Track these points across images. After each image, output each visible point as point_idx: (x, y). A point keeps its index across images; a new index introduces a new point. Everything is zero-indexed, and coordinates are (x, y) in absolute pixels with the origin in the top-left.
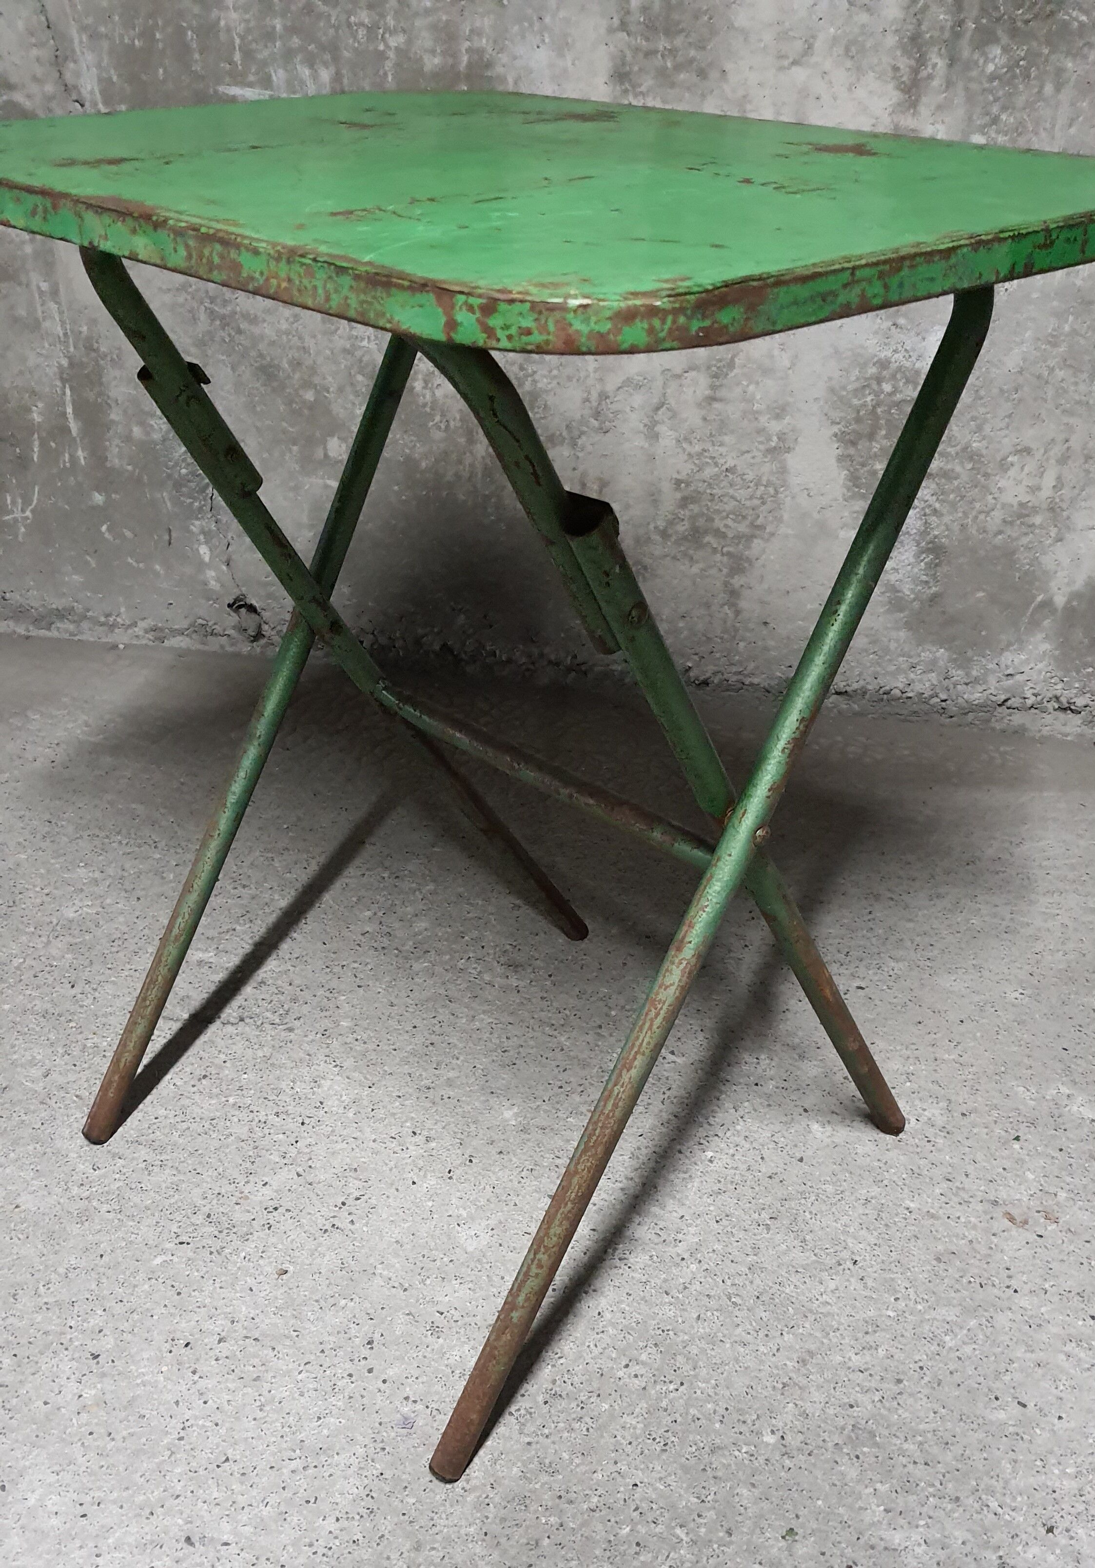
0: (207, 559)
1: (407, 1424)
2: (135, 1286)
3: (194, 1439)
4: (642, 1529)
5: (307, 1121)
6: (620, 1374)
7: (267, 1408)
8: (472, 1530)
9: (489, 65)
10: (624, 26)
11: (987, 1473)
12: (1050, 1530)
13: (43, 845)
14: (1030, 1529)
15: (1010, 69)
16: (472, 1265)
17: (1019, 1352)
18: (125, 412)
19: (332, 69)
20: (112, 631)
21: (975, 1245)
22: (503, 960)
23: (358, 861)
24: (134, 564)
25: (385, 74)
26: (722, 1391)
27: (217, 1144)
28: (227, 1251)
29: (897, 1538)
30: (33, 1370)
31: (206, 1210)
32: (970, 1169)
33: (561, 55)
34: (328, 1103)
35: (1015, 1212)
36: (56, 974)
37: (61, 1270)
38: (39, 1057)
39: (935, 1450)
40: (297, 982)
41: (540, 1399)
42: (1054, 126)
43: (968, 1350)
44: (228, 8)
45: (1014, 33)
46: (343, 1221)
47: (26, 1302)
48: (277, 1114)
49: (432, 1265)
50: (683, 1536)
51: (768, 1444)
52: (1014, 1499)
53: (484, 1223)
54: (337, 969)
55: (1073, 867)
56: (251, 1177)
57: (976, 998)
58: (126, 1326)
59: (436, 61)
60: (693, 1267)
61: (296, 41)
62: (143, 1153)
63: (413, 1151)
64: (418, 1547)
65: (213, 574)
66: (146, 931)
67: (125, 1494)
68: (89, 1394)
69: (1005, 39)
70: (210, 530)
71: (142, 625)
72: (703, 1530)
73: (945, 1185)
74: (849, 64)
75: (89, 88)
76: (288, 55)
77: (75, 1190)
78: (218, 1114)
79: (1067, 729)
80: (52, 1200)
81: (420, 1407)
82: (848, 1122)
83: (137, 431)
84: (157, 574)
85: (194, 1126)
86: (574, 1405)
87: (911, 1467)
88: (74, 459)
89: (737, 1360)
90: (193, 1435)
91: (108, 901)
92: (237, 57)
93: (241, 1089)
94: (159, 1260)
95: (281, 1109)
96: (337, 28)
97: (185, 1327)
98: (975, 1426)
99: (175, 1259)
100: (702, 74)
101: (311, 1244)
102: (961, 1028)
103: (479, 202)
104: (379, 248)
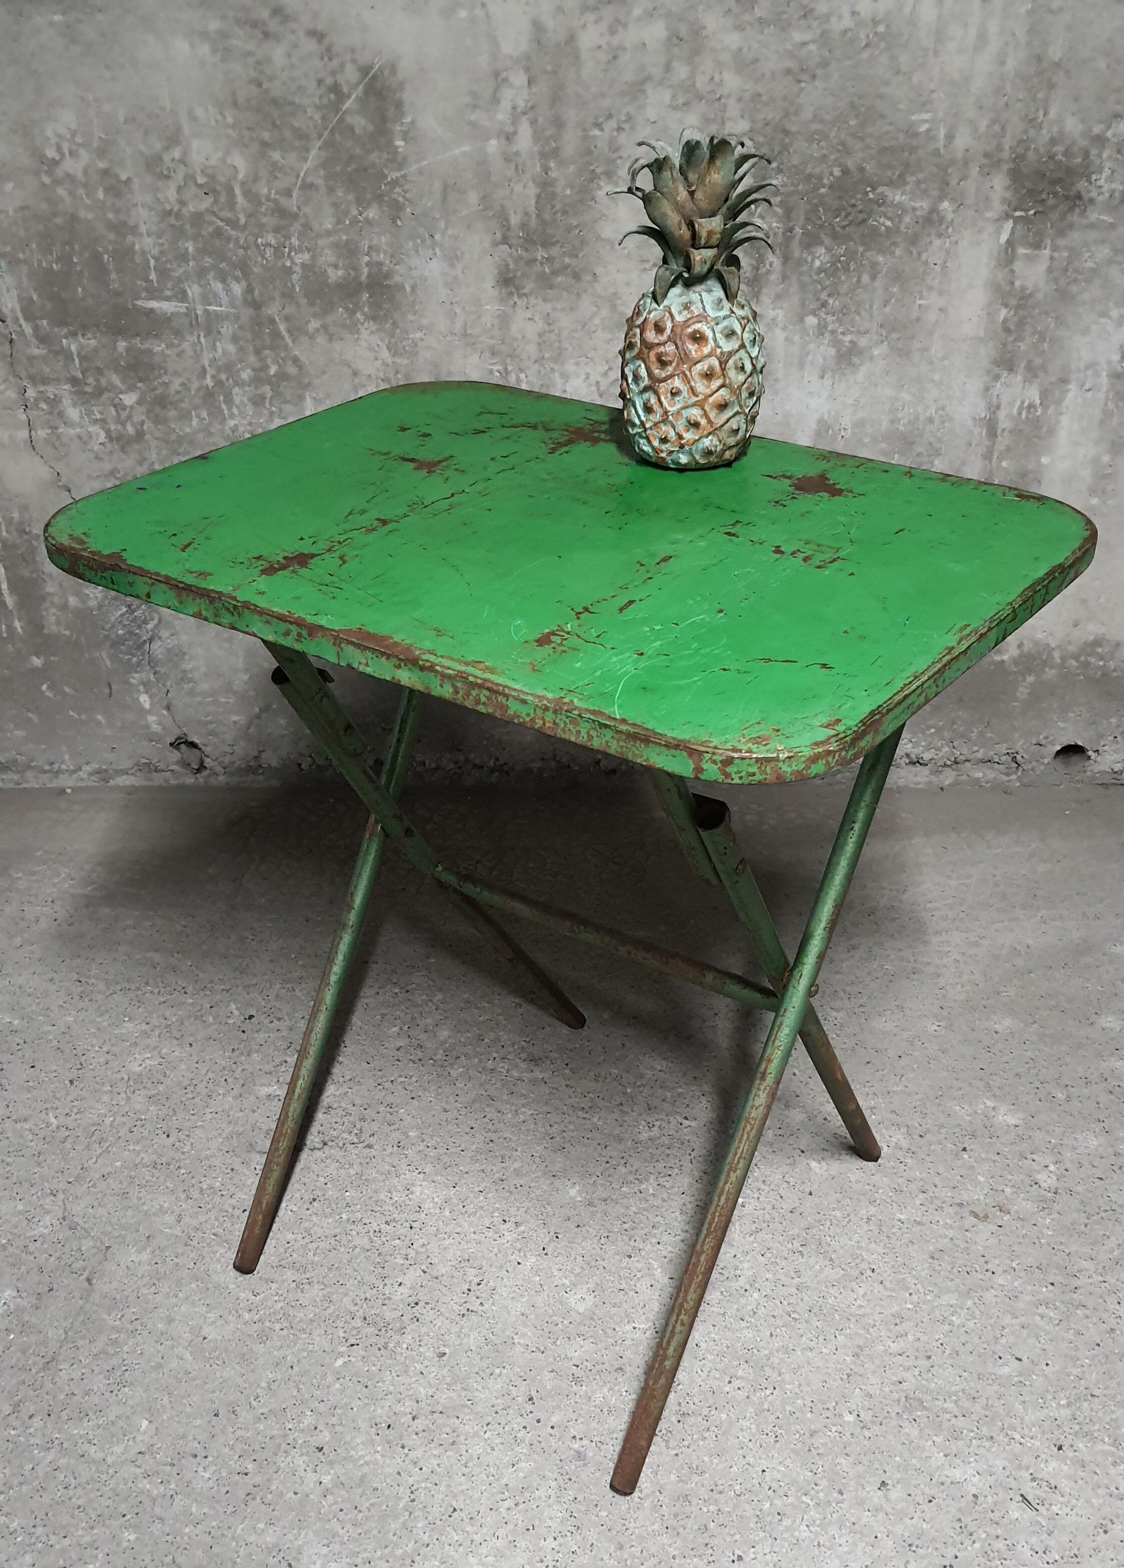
0: (147, 706)
1: (580, 1456)
2: (328, 1387)
3: (422, 1499)
4: (778, 1502)
5: (414, 1225)
6: (727, 1389)
7: (470, 1464)
8: (656, 1527)
9: (387, 276)
10: (505, 240)
11: (1008, 1415)
12: (1060, 1448)
13: (81, 1005)
14: (1046, 1450)
15: (833, 264)
16: (588, 1323)
17: (1008, 1320)
18: (60, 584)
19: (244, 283)
20: (57, 777)
21: (956, 1242)
22: (523, 1056)
23: (369, 981)
24: (76, 716)
25: (293, 285)
26: (805, 1389)
27: (348, 1257)
28: (391, 1345)
29: (957, 1474)
30: (274, 1469)
31: (360, 1314)
32: (937, 1181)
33: (452, 266)
34: (425, 1206)
35: (977, 1210)
36: (148, 1125)
37: (264, 1384)
38: (166, 1205)
39: (967, 1404)
40: (358, 1102)
41: (674, 1419)
42: (871, 306)
43: (971, 1324)
44: (141, 235)
45: (835, 236)
46: (475, 1305)
47: (244, 1415)
48: (387, 1223)
49: (556, 1328)
50: (809, 1501)
51: (849, 1423)
52: (1030, 1430)
53: (585, 1287)
54: (388, 1085)
55: (951, 907)
56: (386, 1281)
57: (905, 1035)
58: (334, 1420)
59: (340, 273)
60: (756, 1295)
61: (208, 261)
62: (289, 1275)
63: (508, 1236)
64: (621, 1547)
65: (154, 718)
66: (210, 1075)
67: (387, 1551)
68: (326, 1479)
69: (827, 241)
70: (149, 681)
71: (87, 768)
72: (821, 1495)
73: (922, 1196)
75: (10, 305)
76: (202, 273)
77: (247, 1316)
78: (338, 1231)
79: (919, 779)
80: (231, 1327)
81: (585, 1442)
82: (837, 1156)
83: (72, 601)
84: (98, 723)
85: (322, 1244)
86: (700, 1419)
87: (954, 1419)
88: (11, 629)
89: (809, 1363)
90: (422, 1495)
91: (164, 1051)
92: (153, 276)
93: (348, 1205)
94: (339, 1362)
95: (389, 1218)
96: (246, 249)
97: (381, 1412)
98: (990, 1382)
99: (353, 1359)
100: (577, 276)
101: (455, 1329)
102: (903, 1062)
103: (621, 610)
104: (613, 696)
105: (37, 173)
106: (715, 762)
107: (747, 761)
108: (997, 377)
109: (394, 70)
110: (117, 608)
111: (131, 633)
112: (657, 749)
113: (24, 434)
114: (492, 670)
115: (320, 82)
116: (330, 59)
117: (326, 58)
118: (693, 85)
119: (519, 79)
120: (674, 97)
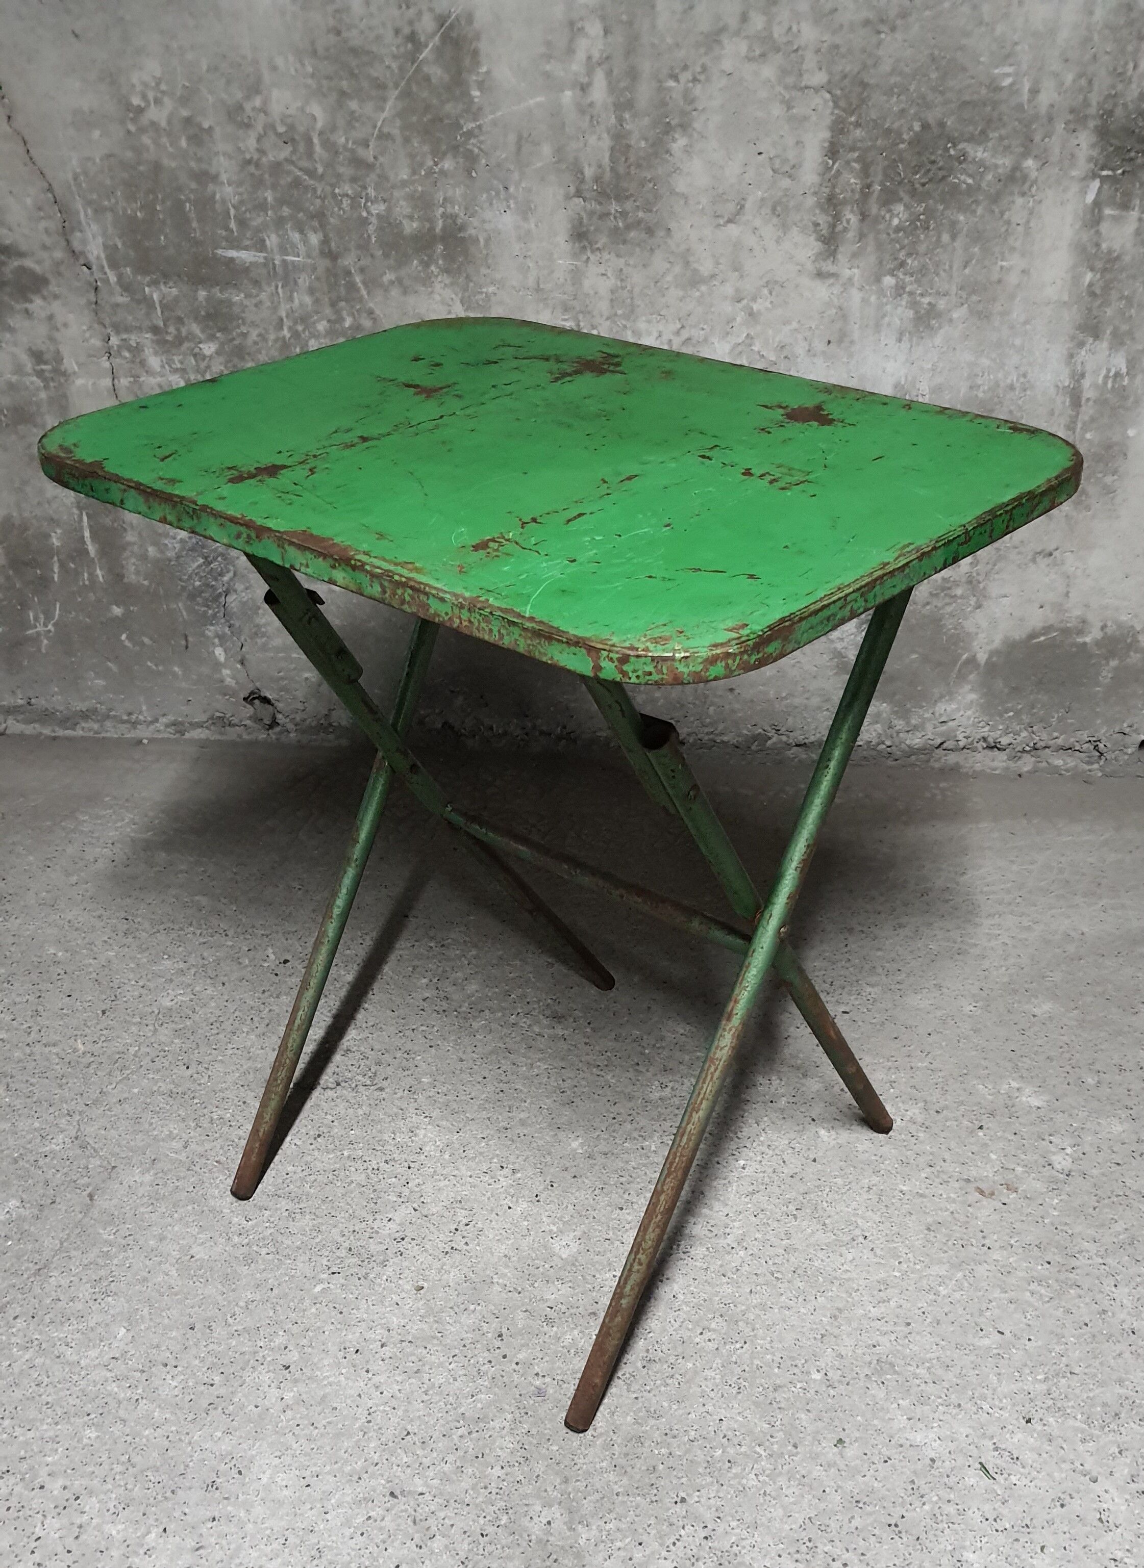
0: (222, 659)
1: (540, 1393)
2: (304, 1310)
3: (379, 1421)
4: (731, 1451)
5: (412, 1165)
6: (697, 1340)
7: (431, 1392)
8: (604, 1464)
9: (462, 228)
10: (579, 194)
11: (980, 1384)
12: (1029, 1421)
13: (124, 941)
14: (1014, 1422)
15: (912, 223)
16: (569, 1268)
17: (997, 1294)
18: (140, 534)
19: (320, 235)
20: (135, 728)
21: (956, 1215)
22: (548, 1012)
23: (406, 934)
24: (153, 667)
25: (369, 236)
26: (776, 1345)
27: (343, 1191)
28: (371, 1276)
29: (918, 1438)
30: (240, 1382)
31: (347, 1245)
32: (947, 1156)
33: (525, 219)
34: (426, 1149)
35: (984, 1186)
36: (170, 1058)
37: (242, 1304)
38: (175, 1132)
39: (940, 1372)
40: (376, 1047)
41: (639, 1365)
42: (951, 267)
43: (957, 1295)
44: (223, 183)
45: (913, 193)
46: (459, 1243)
47: (219, 1331)
48: (386, 1162)
49: (536, 1271)
50: (762, 1452)
51: (815, 1380)
52: (1001, 1401)
53: (572, 1235)
54: (409, 1033)
55: (1009, 891)
56: (377, 1216)
57: (939, 1013)
58: (305, 1342)
59: (415, 225)
60: (742, 1253)
61: (286, 211)
62: (284, 1204)
63: (504, 1182)
64: (566, 1481)
65: (228, 672)
66: (237, 1013)
67: (336, 1466)
68: (288, 1396)
69: (906, 198)
70: (224, 634)
71: (164, 720)
72: (776, 1446)
73: (929, 1170)
74: (775, 220)
75: (95, 253)
76: (280, 223)
77: (236, 1239)
78: (337, 1166)
79: (996, 765)
80: (219, 1249)
81: (548, 1380)
82: (848, 1126)
83: (152, 551)
84: (175, 675)
85: (320, 1178)
86: (665, 1366)
87: (923, 1385)
88: (92, 575)
89: (785, 1321)
90: (378, 1418)
91: (197, 989)
92: (233, 225)
93: (351, 1143)
94: (318, 1288)
95: (389, 1157)
96: (323, 199)
97: (352, 1337)
98: (967, 1352)
99: (332, 1286)
100: (650, 231)
101: (437, 1265)
102: (930, 1039)
103: (569, 521)
104: (529, 597)
105: (122, 122)
106: (611, 660)
107: (643, 660)
108: (1081, 344)
109: (470, 18)
110: (194, 560)
111: (207, 585)
112: (560, 647)
113: (107, 382)
114: (418, 570)
115: (397, 32)
116: (408, 7)
117: (404, 7)
118: (771, 36)
119: (594, 28)
120: (751, 49)
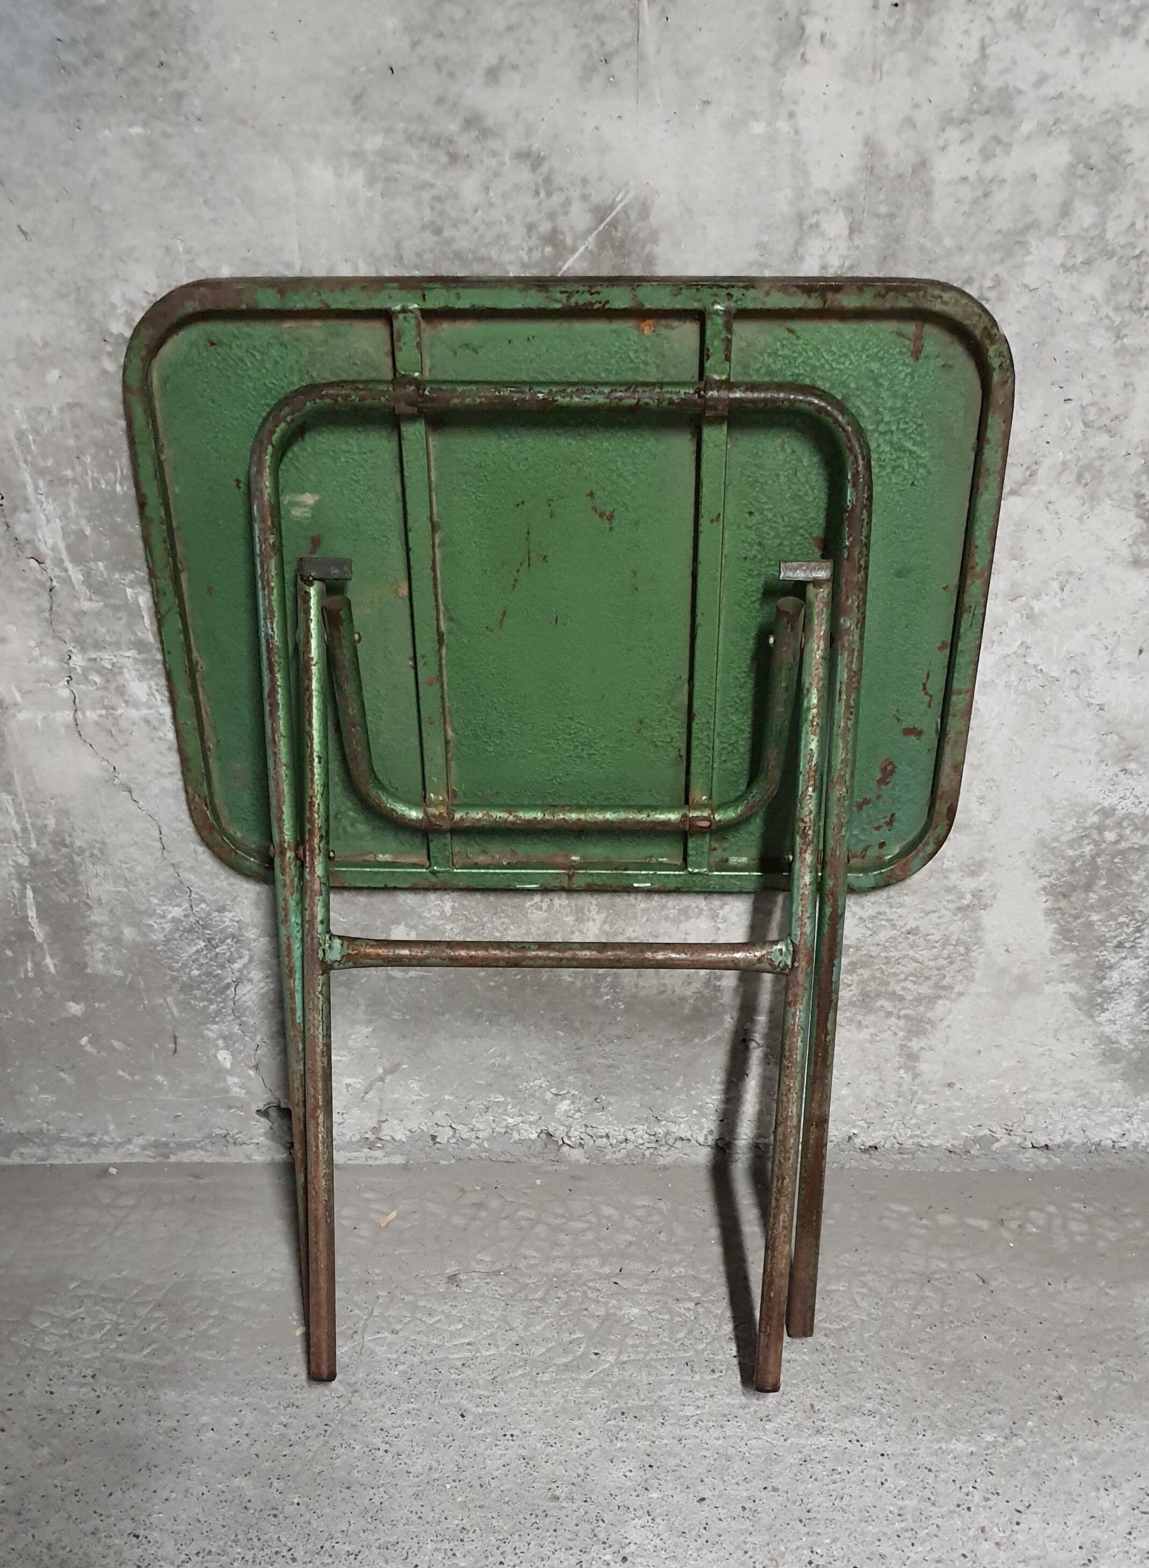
0: (228, 1065)
18: (111, 911)
20: (97, 1152)
24: (128, 1077)
65: (236, 1080)
70: (231, 1035)
71: (140, 1141)
74: (1080, 491)
75: (50, 541)
83: (129, 933)
84: (158, 1086)
88: (39, 967)
105: (95, 358)
109: (645, 211)
110: (191, 943)
111: (209, 974)
113: (66, 715)
115: (531, 228)
116: (549, 194)
117: (543, 194)
118: (1102, 236)
119: (836, 225)
120: (1069, 253)
